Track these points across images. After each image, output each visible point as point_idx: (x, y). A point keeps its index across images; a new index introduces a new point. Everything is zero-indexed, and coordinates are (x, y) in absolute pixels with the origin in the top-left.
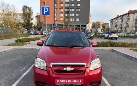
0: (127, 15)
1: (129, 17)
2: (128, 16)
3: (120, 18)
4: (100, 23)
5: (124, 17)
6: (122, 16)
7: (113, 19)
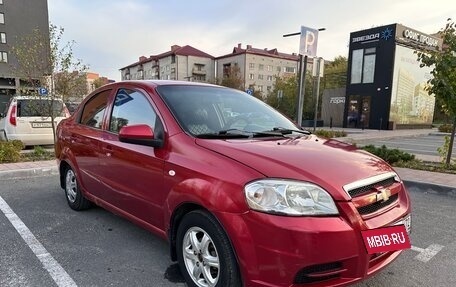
0: (170, 57)
1: (174, 65)
2: (174, 61)
3: (151, 64)
4: (84, 76)
5: (162, 63)
6: (156, 59)
7: (129, 68)
